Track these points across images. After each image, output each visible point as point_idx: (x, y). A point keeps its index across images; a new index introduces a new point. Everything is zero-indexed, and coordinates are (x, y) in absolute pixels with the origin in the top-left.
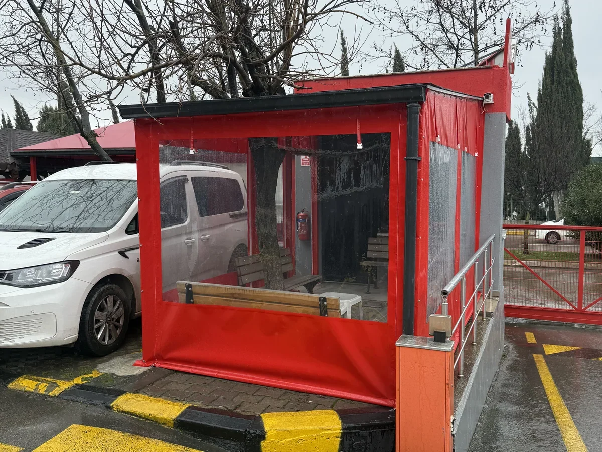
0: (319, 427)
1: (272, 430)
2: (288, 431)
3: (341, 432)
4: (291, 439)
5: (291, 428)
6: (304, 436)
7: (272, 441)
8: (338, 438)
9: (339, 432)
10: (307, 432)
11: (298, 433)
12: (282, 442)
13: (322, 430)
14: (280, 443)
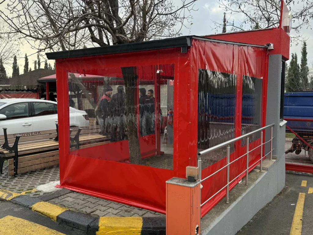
0: (129, 226)
1: (103, 226)
2: (111, 227)
3: (141, 229)
4: (113, 232)
5: (113, 225)
6: (120, 230)
7: (102, 232)
8: (139, 232)
9: (140, 229)
10: (122, 228)
11: (117, 228)
12: (108, 233)
13: (130, 227)
14: (107, 233)
